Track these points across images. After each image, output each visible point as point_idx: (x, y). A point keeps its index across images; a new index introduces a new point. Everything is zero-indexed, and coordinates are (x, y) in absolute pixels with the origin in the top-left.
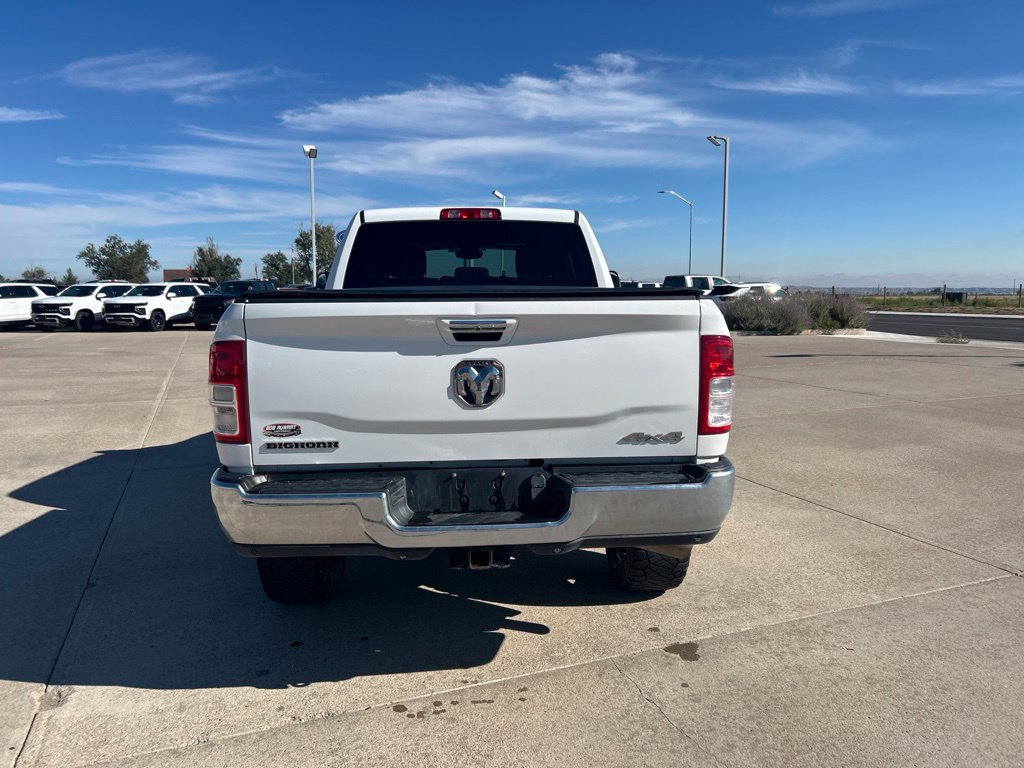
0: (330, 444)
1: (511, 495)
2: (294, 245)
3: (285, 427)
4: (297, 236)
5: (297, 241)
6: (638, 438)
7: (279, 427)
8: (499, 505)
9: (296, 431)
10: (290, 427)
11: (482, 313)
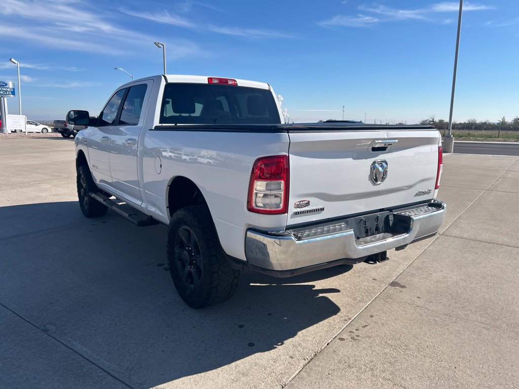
0: (321, 209)
1: (381, 225)
3: (304, 202)
6: (420, 193)
7: (301, 203)
8: (378, 230)
9: (308, 204)
10: (306, 202)
11: (389, 137)
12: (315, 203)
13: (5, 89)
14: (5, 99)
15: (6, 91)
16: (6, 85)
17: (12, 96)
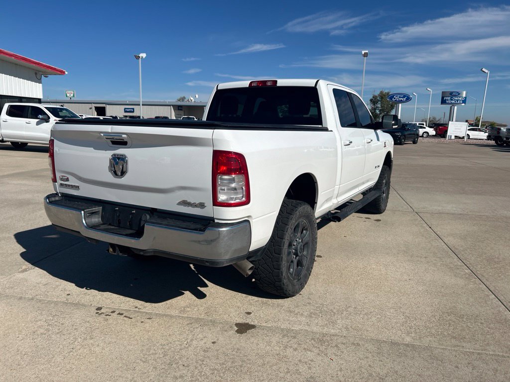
0: (77, 187)
1: (135, 222)
2: (369, 102)
4: (371, 97)
5: (371, 100)
6: (185, 203)
7: (63, 177)
9: (67, 180)
10: (66, 178)
11: (113, 131)
12: (73, 181)
13: (457, 99)
14: (456, 107)
15: (458, 100)
16: (459, 94)
17: (463, 104)
